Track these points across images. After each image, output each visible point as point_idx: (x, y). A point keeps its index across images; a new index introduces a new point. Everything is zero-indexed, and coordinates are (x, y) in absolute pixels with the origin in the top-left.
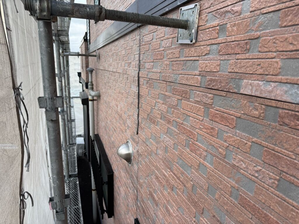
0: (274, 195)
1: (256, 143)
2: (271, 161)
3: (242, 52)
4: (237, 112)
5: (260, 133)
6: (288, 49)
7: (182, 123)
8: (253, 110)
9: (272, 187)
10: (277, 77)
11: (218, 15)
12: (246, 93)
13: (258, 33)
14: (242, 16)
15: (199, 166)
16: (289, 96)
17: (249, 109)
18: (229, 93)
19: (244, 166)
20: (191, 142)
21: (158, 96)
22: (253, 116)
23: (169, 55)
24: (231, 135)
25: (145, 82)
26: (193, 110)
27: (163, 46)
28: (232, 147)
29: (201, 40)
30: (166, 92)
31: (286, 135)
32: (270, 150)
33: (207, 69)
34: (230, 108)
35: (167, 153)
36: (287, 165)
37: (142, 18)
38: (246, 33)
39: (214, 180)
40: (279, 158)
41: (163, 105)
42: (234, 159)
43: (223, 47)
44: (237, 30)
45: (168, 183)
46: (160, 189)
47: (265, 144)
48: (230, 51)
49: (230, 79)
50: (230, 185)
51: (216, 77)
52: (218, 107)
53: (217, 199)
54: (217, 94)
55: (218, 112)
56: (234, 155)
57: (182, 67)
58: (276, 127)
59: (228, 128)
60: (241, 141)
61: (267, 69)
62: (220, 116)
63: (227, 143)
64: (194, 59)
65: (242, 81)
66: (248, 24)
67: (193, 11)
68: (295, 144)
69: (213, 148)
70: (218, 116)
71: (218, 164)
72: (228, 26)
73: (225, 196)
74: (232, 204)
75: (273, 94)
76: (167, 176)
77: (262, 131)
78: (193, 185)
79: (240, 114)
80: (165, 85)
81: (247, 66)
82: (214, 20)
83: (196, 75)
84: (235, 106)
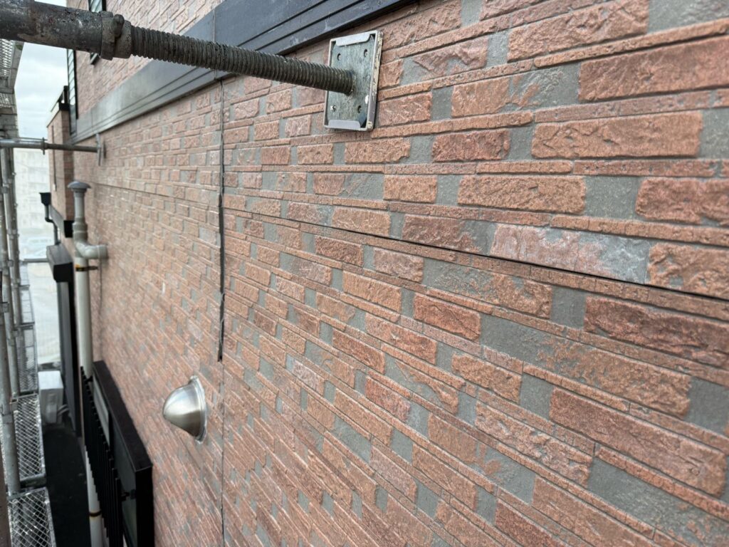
0: (582, 500)
1: (534, 376)
2: (571, 419)
3: (492, 157)
4: (482, 301)
5: (542, 351)
6: (602, 154)
7: (346, 328)
8: (524, 297)
9: (575, 482)
10: (579, 218)
11: (430, 64)
12: (504, 256)
13: (530, 113)
14: (488, 69)
15: (391, 437)
16: (609, 264)
17: (512, 293)
18: (462, 254)
19: (505, 432)
21: (277, 260)
22: (523, 311)
23: (303, 156)
24: (471, 358)
26: (372, 296)
27: (289, 132)
28: (473, 386)
29: (388, 122)
30: (300, 249)
31: (605, 355)
32: (568, 393)
33: (404, 195)
34: (465, 291)
35: (306, 408)
36: (608, 428)
37: (236, 57)
38: (500, 112)
39: (433, 472)
40: (590, 410)
41: (292, 283)
42: (480, 417)
43: (444, 144)
44: (478, 101)
45: (309, 487)
46: (288, 502)
47: (556, 379)
48: (462, 153)
49: (463, 222)
50: (473, 482)
51: (428, 215)
52: (435, 287)
53: (440, 518)
54: (433, 257)
55: (435, 301)
56: (478, 406)
57: (341, 186)
58: (579, 338)
59: (462, 339)
60: (495, 371)
61: (555, 199)
62: (441, 311)
63: (462, 377)
64: (370, 170)
65: (492, 225)
66: (503, 90)
67: (366, 51)
68: (625, 376)
69: (427, 389)
70: (436, 309)
71: (441, 431)
72: (455, 91)
73: (460, 510)
74: (480, 531)
75: (570, 259)
76: (307, 466)
77: (549, 347)
78: (377, 486)
79: (491, 306)
80: (297, 231)
81: (506, 191)
82: (420, 75)
83: (378, 209)
84: (477, 286)
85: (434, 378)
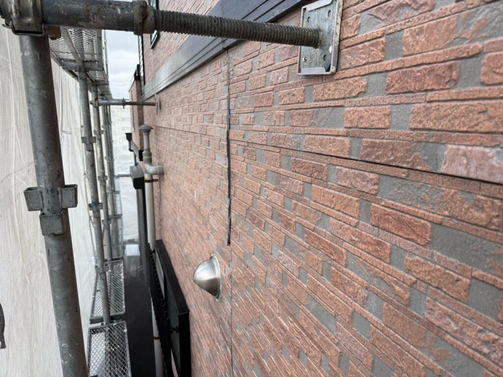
1: (483, 281)
3: (441, 87)
5: (492, 259)
7: (314, 228)
8: (473, 210)
11: (383, 14)
12: (454, 173)
13: (479, 45)
14: (436, 11)
15: (352, 316)
17: (461, 207)
18: (414, 171)
19: (453, 326)
20: (333, 268)
21: (264, 176)
22: (473, 222)
23: (283, 99)
24: (423, 260)
25: (240, 149)
26: (335, 205)
27: (272, 82)
28: (424, 284)
29: (348, 66)
30: (281, 168)
33: (362, 123)
34: (417, 203)
35: (286, 286)
38: (449, 47)
39: (387, 350)
41: (275, 193)
42: (430, 311)
43: (397, 79)
44: (427, 40)
45: (289, 344)
46: (275, 352)
48: (412, 85)
49: (415, 144)
50: (423, 364)
51: (383, 139)
52: (389, 199)
54: (387, 174)
55: (389, 210)
56: (428, 301)
57: (311, 119)
59: (415, 244)
60: (444, 273)
62: (394, 219)
63: (414, 276)
64: (334, 105)
65: (442, 146)
66: (452, 27)
67: (330, 11)
69: (382, 282)
70: (391, 218)
71: (394, 318)
72: (406, 33)
76: (288, 328)
78: (341, 353)
79: (441, 217)
80: (278, 154)
81: (455, 116)
82: (374, 25)
83: (340, 136)
84: (427, 199)
85: (388, 274)
